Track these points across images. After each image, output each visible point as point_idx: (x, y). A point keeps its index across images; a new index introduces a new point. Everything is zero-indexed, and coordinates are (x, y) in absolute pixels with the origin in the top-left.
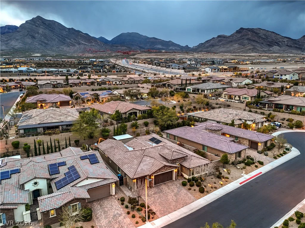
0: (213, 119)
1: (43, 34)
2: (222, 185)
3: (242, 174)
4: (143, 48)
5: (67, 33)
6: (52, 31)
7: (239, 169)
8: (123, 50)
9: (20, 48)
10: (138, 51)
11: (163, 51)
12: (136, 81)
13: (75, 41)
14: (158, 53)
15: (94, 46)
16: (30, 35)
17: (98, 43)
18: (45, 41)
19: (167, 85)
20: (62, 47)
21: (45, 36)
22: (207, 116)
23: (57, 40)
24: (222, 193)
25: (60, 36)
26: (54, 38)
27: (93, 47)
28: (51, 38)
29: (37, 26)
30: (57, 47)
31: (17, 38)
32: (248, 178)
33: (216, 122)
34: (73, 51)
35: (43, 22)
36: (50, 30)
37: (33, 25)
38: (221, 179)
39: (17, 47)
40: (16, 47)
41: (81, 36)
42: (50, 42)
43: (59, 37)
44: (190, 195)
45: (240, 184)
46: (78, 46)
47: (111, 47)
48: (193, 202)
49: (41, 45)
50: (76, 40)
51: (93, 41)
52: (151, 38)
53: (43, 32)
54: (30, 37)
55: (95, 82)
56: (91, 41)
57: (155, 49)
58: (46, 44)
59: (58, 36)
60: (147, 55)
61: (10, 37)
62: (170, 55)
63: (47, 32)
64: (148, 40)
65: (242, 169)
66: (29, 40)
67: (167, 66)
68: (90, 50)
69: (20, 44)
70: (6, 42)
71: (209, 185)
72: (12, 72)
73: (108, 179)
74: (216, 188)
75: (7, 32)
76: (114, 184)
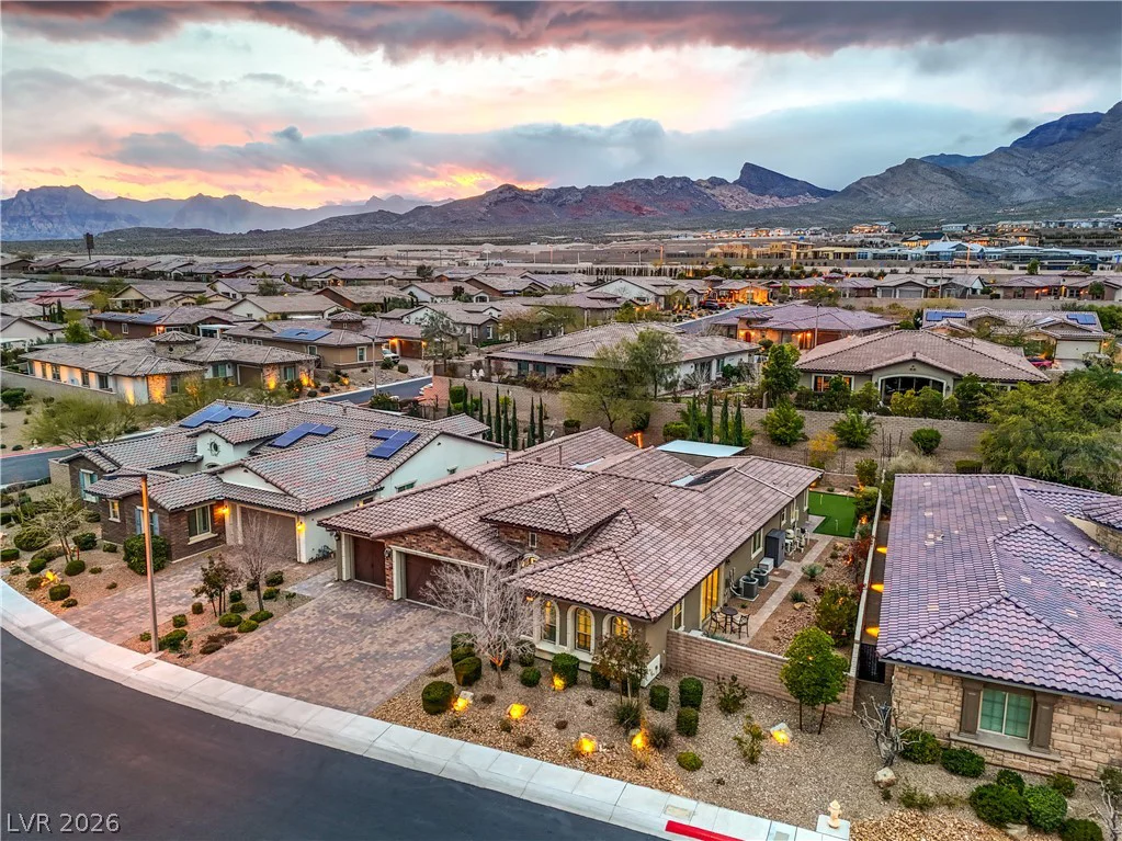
9: (1087, 193)
31: (1087, 156)
39: (1075, 189)
40: (1072, 192)
55: (1116, 288)
61: (1063, 154)
69: (1093, 178)
70: (1042, 176)
71: (516, 711)
72: (905, 257)
73: (291, 496)
74: (526, 745)
75: (1062, 140)
76: (304, 524)
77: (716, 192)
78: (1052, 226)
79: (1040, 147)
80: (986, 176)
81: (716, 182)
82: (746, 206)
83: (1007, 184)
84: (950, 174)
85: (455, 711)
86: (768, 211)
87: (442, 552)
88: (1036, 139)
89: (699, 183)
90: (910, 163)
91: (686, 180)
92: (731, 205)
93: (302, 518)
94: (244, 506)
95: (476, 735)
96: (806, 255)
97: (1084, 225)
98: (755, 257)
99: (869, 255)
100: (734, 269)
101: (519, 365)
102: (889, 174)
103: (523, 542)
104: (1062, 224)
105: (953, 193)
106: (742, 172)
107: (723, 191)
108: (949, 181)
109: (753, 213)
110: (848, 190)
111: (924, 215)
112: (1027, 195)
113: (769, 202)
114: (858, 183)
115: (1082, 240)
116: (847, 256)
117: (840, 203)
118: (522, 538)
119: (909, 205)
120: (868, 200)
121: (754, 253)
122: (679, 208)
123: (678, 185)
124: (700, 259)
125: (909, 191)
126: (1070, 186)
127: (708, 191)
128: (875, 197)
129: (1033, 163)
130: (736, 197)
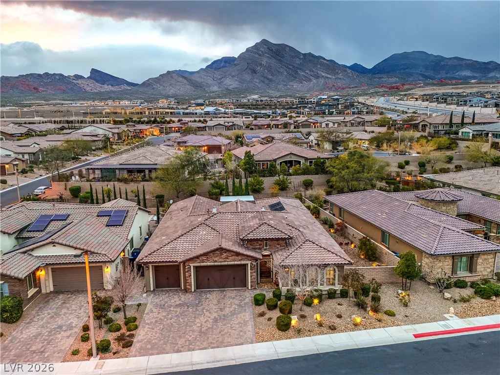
0: (473, 187)
1: (267, 66)
2: (356, 325)
3: (446, 316)
4: (430, 79)
5: (301, 61)
6: (280, 60)
7: (447, 299)
8: (391, 83)
9: (236, 88)
10: (420, 84)
11: (473, 81)
12: (367, 122)
13: (312, 73)
14: (459, 85)
15: (340, 79)
16: (250, 69)
17: (348, 73)
18: (269, 77)
19: (420, 126)
20: (291, 84)
21: (269, 68)
22: (462, 179)
23: (286, 73)
24: (335, 346)
25: (291, 67)
26: (282, 70)
27: (339, 81)
28: (277, 70)
29: (260, 55)
30: (285, 84)
31: (233, 74)
32: (456, 328)
33: (480, 195)
34: (306, 90)
35: (269, 48)
36: (277, 59)
37: (255, 53)
38: (365, 310)
39: (231, 86)
40: (230, 88)
41: (322, 64)
42: (274, 78)
43: (289, 69)
44: (250, 327)
45: (416, 336)
46: (314, 81)
47: (371, 79)
48: (242, 344)
49: (263, 82)
50: (313, 71)
51: (339, 72)
52: (450, 59)
53: (267, 62)
54: (250, 72)
55: (291, 124)
56: (337, 71)
57: (455, 78)
58: (270, 80)
59: (287, 67)
60: (434, 89)
61: (225, 73)
62: (485, 87)
63: (273, 62)
64: (442, 63)
65: (455, 301)
66: (247, 77)
67: (460, 103)
68: (334, 86)
69: (237, 82)
70: (219, 81)
71: (318, 316)
72: (196, 114)
73: (97, 253)
74: (333, 329)
75: (223, 67)
76: (109, 268)
77: (79, 82)
78: (234, 101)
79: (216, 69)
80: (199, 80)
81: (78, 77)
82: (96, 89)
83: (207, 84)
84: (186, 78)
85: (293, 326)
86: (108, 92)
87: (223, 260)
88: (214, 66)
89: (69, 77)
90: (169, 72)
91: (61, 75)
92: (88, 89)
93: (108, 264)
94: (52, 267)
95: (310, 332)
96: (152, 113)
97: (245, 101)
98: (128, 114)
99: (181, 113)
100: (134, 119)
101: (101, 171)
102: (161, 77)
103: (261, 247)
104: (238, 101)
105: (188, 87)
106: (91, 73)
107: (83, 82)
108: (185, 81)
109: (100, 93)
110: (144, 84)
111: (178, 96)
112: (215, 88)
113: (107, 88)
114: (148, 80)
115: (251, 107)
116: (171, 113)
117: (141, 89)
118: (260, 245)
119: (172, 91)
120: (154, 88)
121: (128, 112)
122: (60, 89)
123: (57, 77)
124: (99, 115)
125: (170, 85)
126: (230, 85)
127: (74, 81)
128: (156, 87)
129: (215, 76)
130: (90, 85)
